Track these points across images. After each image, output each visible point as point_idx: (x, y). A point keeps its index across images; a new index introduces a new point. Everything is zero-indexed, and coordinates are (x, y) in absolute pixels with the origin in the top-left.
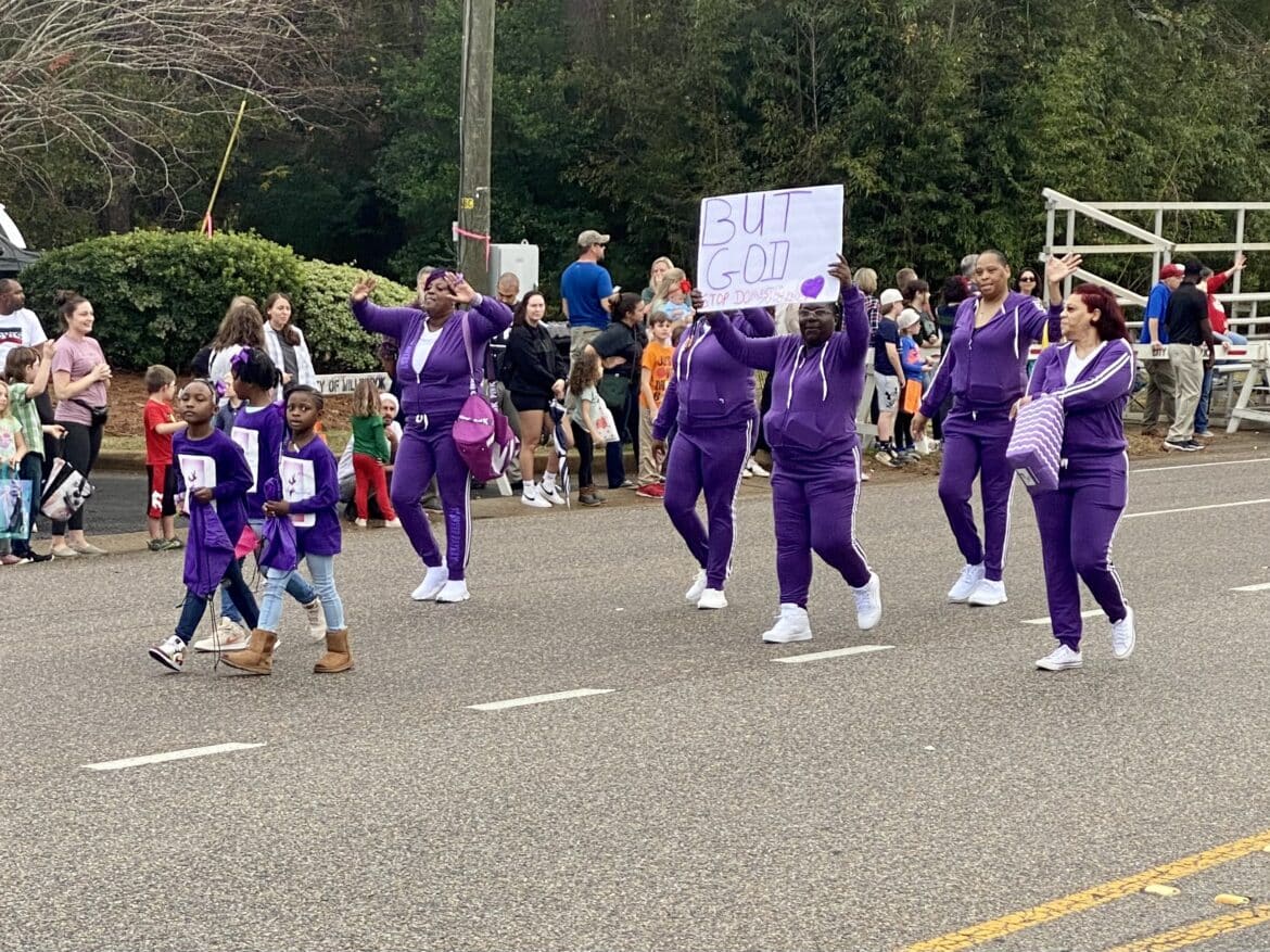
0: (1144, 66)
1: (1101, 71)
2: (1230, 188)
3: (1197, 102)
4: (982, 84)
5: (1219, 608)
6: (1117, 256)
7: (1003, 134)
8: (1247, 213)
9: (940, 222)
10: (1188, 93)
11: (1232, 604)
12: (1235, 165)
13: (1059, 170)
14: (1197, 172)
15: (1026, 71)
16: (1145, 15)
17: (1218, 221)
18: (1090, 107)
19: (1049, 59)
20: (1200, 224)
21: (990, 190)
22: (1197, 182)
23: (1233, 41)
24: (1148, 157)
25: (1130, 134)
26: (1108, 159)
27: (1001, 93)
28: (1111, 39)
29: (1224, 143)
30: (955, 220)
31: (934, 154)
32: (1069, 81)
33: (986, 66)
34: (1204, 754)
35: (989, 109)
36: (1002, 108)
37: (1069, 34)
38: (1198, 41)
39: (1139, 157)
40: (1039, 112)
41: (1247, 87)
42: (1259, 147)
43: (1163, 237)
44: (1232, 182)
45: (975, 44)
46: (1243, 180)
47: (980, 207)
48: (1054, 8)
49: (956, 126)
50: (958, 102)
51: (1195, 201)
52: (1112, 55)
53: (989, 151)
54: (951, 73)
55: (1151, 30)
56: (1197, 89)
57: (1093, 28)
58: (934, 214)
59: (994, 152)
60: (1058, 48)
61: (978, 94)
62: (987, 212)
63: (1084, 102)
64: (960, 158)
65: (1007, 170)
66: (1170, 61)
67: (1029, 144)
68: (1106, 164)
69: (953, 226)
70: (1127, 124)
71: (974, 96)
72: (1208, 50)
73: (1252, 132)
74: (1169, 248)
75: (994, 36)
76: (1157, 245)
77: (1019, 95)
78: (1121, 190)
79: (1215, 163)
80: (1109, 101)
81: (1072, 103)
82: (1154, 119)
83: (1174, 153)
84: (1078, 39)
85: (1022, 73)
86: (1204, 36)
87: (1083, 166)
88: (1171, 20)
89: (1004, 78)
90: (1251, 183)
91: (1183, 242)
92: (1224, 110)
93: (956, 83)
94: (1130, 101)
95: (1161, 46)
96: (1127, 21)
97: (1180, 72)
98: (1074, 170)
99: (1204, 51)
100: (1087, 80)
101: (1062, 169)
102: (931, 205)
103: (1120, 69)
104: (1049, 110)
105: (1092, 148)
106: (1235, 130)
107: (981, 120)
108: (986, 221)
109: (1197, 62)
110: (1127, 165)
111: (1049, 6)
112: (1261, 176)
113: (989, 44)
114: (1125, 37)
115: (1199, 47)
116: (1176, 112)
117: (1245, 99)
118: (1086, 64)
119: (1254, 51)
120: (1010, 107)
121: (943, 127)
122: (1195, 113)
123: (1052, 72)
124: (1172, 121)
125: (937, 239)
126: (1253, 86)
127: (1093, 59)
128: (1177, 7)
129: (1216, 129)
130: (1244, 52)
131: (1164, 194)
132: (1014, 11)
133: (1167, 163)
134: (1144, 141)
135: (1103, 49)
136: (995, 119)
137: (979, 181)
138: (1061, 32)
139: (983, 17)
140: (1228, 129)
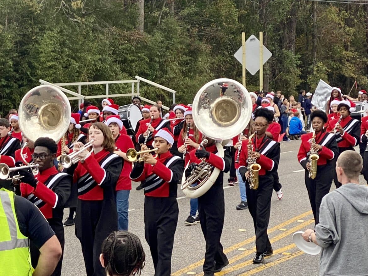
0: (73, 36)
1: (59, 39)
2: (105, 76)
3: (92, 48)
4: (18, 44)
7: (26, 61)
8: (110, 85)
9: (7, 92)
10: (89, 45)
12: (106, 68)
13: (46, 72)
14: (93, 71)
15: (33, 39)
16: (72, 19)
17: (101, 87)
18: (55, 51)
19: (40, 35)
20: (95, 88)
21: (23, 80)
22: (94, 75)
23: (102, 27)
24: (77, 67)
25: (70, 59)
26: (63, 68)
27: (25, 47)
28: (61, 28)
29: (102, 61)
30: (12, 91)
31: (3, 69)
32: (48, 42)
33: (19, 38)
35: (21, 53)
36: (26, 52)
37: (47, 26)
38: (91, 27)
39: (73, 67)
40: (38, 53)
41: (108, 42)
42: (113, 62)
43: (82, 94)
44: (105, 74)
45: (15, 31)
46: (109, 73)
47: (20, 86)
48: (41, 18)
49: (10, 59)
50: (11, 51)
51: (94, 81)
52: (62, 33)
53: (22, 67)
54: (7, 41)
55: (75, 24)
56: (91, 43)
57: (55, 24)
58: (4, 89)
59: (24, 67)
60: (43, 31)
61: (17, 48)
62: (22, 88)
63: (53, 49)
64: (12, 70)
65: (29, 73)
66: (82, 34)
67: (36, 65)
68: (62, 70)
69: (11, 93)
70: (69, 56)
71: (16, 49)
72: (94, 30)
73: (111, 57)
74: (83, 98)
75: (21, 28)
76: (79, 97)
77: (31, 48)
78: (68, 78)
79: (99, 68)
80: (62, 48)
81: (50, 49)
82: (77, 54)
83: (85, 65)
84: (50, 28)
85: (32, 40)
87: (54, 71)
88: (81, 20)
89: (26, 42)
90: (111, 74)
91: (90, 95)
92: (101, 50)
93: (9, 44)
94: (69, 48)
95: (78, 30)
96: (66, 22)
97: (85, 38)
98: (51, 72)
99: (93, 31)
100: (54, 42)
101: (47, 72)
102: (4, 86)
103: (65, 38)
104: (42, 52)
105: (57, 64)
106: (105, 57)
107: (18, 57)
108: (22, 90)
109: (91, 34)
110: (70, 70)
111: (40, 17)
112: (115, 71)
113: (19, 31)
114: (66, 27)
115: (91, 29)
116: (85, 51)
117: (108, 46)
118: (53, 36)
119: (109, 30)
120: (28, 52)
121: (6, 59)
122: (91, 51)
123: (42, 39)
124: (84, 54)
125: (6, 98)
126: (110, 41)
127: (55, 35)
128: (83, 16)
129: (99, 57)
130: (106, 30)
131: (83, 79)
132: (28, 20)
133: (83, 68)
134: (75, 61)
135: (59, 31)
136: (23, 56)
137: (19, 77)
138: (44, 26)
139: (17, 22)
140: (102, 56)
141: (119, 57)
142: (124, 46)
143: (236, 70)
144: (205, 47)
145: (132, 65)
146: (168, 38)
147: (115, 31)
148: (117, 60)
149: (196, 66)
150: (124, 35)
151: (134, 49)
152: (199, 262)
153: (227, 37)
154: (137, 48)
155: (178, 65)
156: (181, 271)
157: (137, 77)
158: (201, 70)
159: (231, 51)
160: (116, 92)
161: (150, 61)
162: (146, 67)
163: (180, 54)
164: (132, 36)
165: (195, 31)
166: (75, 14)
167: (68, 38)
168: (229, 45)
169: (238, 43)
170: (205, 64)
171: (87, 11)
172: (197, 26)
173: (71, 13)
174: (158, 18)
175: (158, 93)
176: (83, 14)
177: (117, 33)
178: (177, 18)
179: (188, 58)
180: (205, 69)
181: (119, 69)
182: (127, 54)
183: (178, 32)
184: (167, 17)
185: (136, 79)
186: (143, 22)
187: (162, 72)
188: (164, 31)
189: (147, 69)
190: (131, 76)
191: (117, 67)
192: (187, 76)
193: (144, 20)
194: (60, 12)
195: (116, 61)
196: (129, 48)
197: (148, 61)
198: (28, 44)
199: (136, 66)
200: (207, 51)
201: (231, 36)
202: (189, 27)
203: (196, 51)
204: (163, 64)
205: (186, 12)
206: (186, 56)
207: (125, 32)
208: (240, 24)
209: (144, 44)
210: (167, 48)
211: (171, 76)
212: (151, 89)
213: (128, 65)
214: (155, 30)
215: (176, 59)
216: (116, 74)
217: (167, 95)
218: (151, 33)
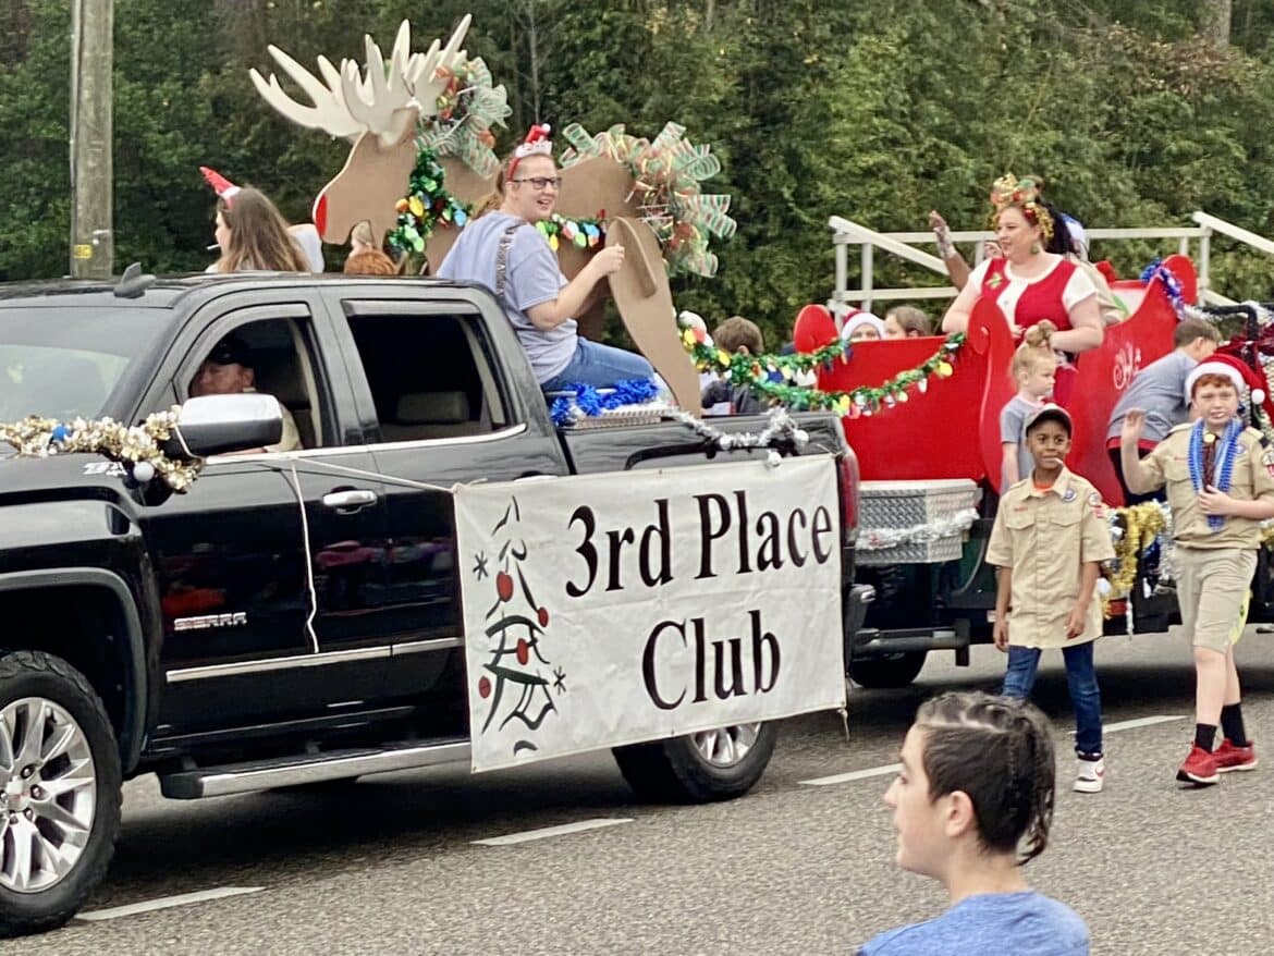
0: (958, 57)
1: (905, 64)
3: (1028, 103)
4: (752, 83)
7: (781, 147)
10: (1017, 90)
12: (1080, 182)
13: (854, 192)
15: (808, 66)
18: (891, 110)
19: (837, 51)
21: (765, 220)
23: (1070, 23)
24: (968, 173)
25: (943, 144)
26: (917, 177)
27: (776, 96)
28: (915, 23)
29: (1065, 154)
32: (864, 78)
33: (757, 61)
35: (762, 116)
36: (778, 114)
37: (862, 18)
38: (1027, 25)
39: (956, 173)
40: (825, 118)
41: (1090, 81)
42: (1108, 159)
45: (741, 32)
46: (1090, 200)
50: (722, 107)
52: (917, 44)
53: (763, 170)
54: (712, 69)
55: (967, 11)
56: (1026, 85)
57: (892, 10)
59: (769, 170)
60: (848, 36)
61: (747, 96)
62: (762, 248)
63: (883, 105)
65: (787, 194)
66: (993, 51)
68: (914, 184)
70: (939, 132)
71: (742, 99)
72: (1039, 34)
73: (1100, 139)
75: (765, 22)
77: (799, 96)
80: (915, 102)
81: (869, 105)
84: (873, 24)
85: (802, 69)
86: (1034, 18)
87: (884, 187)
89: (780, 75)
90: (1101, 205)
92: (1063, 111)
93: (718, 82)
94: (943, 102)
95: (978, 32)
97: (1004, 65)
98: (873, 191)
99: (1035, 38)
100: (887, 76)
101: (857, 190)
103: (927, 62)
104: (839, 116)
105: (895, 163)
106: (1077, 136)
107: (751, 130)
108: (762, 259)
109: (1026, 51)
110: (941, 184)
112: (1113, 194)
113: (758, 33)
114: (933, 21)
115: (1027, 31)
116: (1001, 115)
117: (1089, 97)
118: (884, 56)
119: (1097, 35)
120: (788, 112)
122: (1025, 116)
123: (841, 67)
124: (997, 126)
126: (1098, 80)
127: (893, 50)
129: (1053, 136)
130: (1085, 38)
134: (962, 153)
135: (905, 36)
136: (769, 128)
138: (851, 15)
140: (1068, 135)
141: (1133, 141)
142: (1151, 100)
145: (1178, 172)
147: (1120, 40)
148: (1121, 153)
150: (1153, 55)
151: (1190, 112)
154: (1202, 109)
157: (1199, 216)
161: (1248, 158)
162: (1232, 180)
164: (1182, 60)
177: (1126, 49)
181: (1132, 184)
182: (1162, 129)
185: (1198, 226)
186: (1229, 9)
189: (1237, 190)
190: (1174, 214)
191: (1122, 180)
195: (1117, 156)
196: (1170, 107)
197: (1243, 157)
198: (789, 85)
199: (1197, 176)
207: (1158, 44)
209: (1229, 92)
212: (1251, 264)
216: (1119, 206)
218: (1259, 50)
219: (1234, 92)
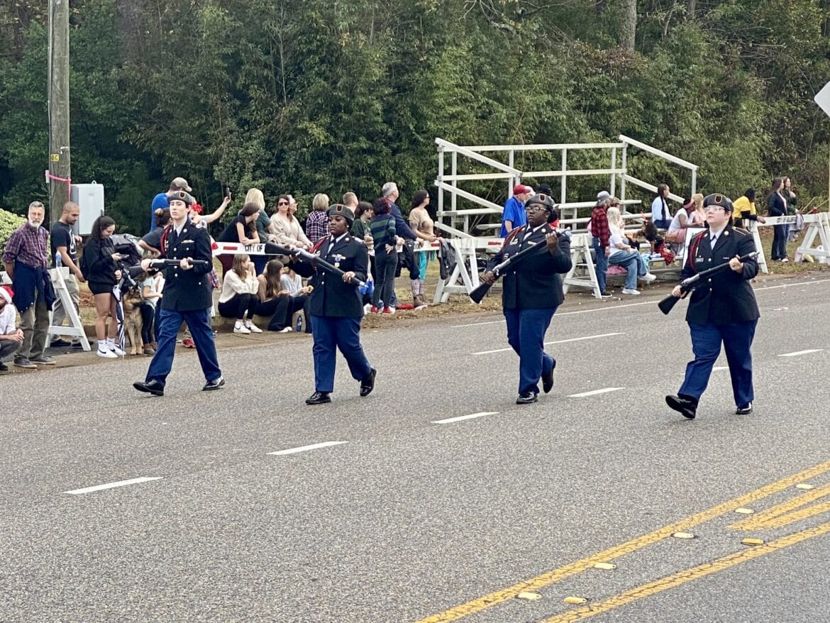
0: (498, 57)
1: (470, 61)
2: (557, 136)
3: (533, 81)
4: (393, 71)
5: (560, 409)
6: (485, 181)
7: (408, 103)
8: (568, 151)
9: (369, 162)
10: (527, 74)
11: (569, 406)
12: (559, 120)
13: (446, 126)
14: (536, 125)
15: (421, 62)
16: (497, 25)
17: (550, 156)
18: (464, 84)
19: (436, 54)
20: (538, 159)
21: (401, 140)
22: (535, 132)
23: (554, 40)
24: (503, 116)
25: (490, 101)
26: (477, 118)
27: (406, 77)
28: (476, 40)
29: (552, 106)
30: (379, 161)
31: (364, 118)
32: (450, 68)
33: (395, 60)
34: (554, 505)
35: (398, 88)
36: (407, 87)
37: (449, 37)
38: (532, 40)
39: (497, 116)
40: (430, 89)
41: (564, 69)
42: (574, 108)
43: (515, 168)
44: (557, 131)
45: (388, 45)
46: (565, 130)
47: (395, 152)
48: (438, 21)
49: (377, 99)
50: (378, 83)
51: (534, 144)
52: (477, 51)
53: (399, 115)
54: (372, 64)
55: (502, 34)
56: (532, 72)
57: (464, 33)
58: (365, 157)
59: (402, 115)
60: (441, 47)
61: (390, 78)
62: (399, 155)
63: (460, 82)
64: (380, 119)
65: (411, 127)
66: (515, 54)
67: (426, 111)
68: (476, 122)
69: (378, 164)
70: (488, 95)
71: (388, 79)
72: (539, 46)
73: (569, 99)
74: (519, 175)
75: (400, 40)
76: (511, 173)
77: (417, 78)
78: (486, 138)
79: (546, 119)
80: (476, 80)
81: (453, 82)
84: (454, 41)
85: (419, 63)
86: (536, 37)
87: (461, 123)
88: (514, 27)
89: (407, 67)
90: (570, 132)
91: (527, 171)
92: (551, 85)
93: (376, 71)
94: (490, 81)
95: (508, 44)
96: (486, 28)
97: (521, 61)
98: (455, 126)
99: (536, 46)
100: (462, 67)
102: (364, 151)
103: (482, 59)
104: (437, 87)
105: (466, 111)
106: (558, 98)
107: (393, 95)
108: (399, 160)
109: (532, 54)
110: (490, 122)
111: (435, 20)
112: (576, 127)
113: (396, 45)
114: (485, 39)
115: (533, 44)
116: (520, 86)
117: (564, 77)
118: (460, 56)
119: (568, 46)
120: (412, 86)
121: (369, 100)
122: (532, 87)
123: (438, 63)
124: (517, 92)
125: (367, 173)
126: (569, 69)
127: (464, 53)
128: (518, 18)
129: (547, 97)
130: (562, 47)
131: (514, 140)
132: (412, 24)
133: (515, 121)
134: (500, 106)
135: (471, 47)
136: (402, 94)
137: (394, 135)
138: (443, 36)
139: (392, 28)
141: (586, 99)
142: (595, 79)
143: (814, 128)
144: (755, 83)
145: (609, 115)
146: (682, 63)
147: (580, 49)
148: (581, 105)
149: (735, 119)
150: (596, 56)
151: (615, 84)
152: (759, 491)
153: (797, 64)
154: (622, 84)
155: (700, 116)
156: (724, 506)
157: (622, 137)
158: (745, 128)
159: (806, 92)
160: (579, 166)
161: (645, 108)
162: (636, 119)
163: (705, 96)
164: (611, 58)
165: (736, 52)
166: (503, 14)
167: (488, 60)
168: (803, 78)
169: (820, 75)
170: (752, 116)
171: (526, 8)
172: (740, 40)
173: (496, 12)
174: (664, 25)
175: (659, 171)
176: (518, 14)
177: (583, 53)
178: (701, 24)
179: (720, 104)
180: (753, 125)
181: (585, 122)
182: (601, 94)
183: (702, 53)
184: (681, 23)
185: (621, 142)
186: (634, 32)
187: (668, 129)
188: (674, 50)
189: (639, 124)
190: (607, 136)
191: (581, 120)
192: (719, 140)
193: (637, 27)
194: (474, 10)
195: (578, 107)
196: (605, 82)
197: (642, 108)
198: (412, 71)
199: (619, 117)
200: (758, 90)
201: (807, 62)
202: (723, 43)
203: (735, 90)
204: (670, 114)
205: (718, 12)
206: (717, 100)
207: (598, 50)
208: (826, 39)
209: (635, 74)
210: (680, 84)
211: (687, 138)
212: (646, 162)
213: (603, 114)
214: (657, 48)
215: (696, 106)
216: (579, 133)
217: (677, 176)
218: (650, 53)
219: (637, 74)
